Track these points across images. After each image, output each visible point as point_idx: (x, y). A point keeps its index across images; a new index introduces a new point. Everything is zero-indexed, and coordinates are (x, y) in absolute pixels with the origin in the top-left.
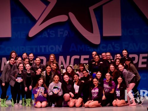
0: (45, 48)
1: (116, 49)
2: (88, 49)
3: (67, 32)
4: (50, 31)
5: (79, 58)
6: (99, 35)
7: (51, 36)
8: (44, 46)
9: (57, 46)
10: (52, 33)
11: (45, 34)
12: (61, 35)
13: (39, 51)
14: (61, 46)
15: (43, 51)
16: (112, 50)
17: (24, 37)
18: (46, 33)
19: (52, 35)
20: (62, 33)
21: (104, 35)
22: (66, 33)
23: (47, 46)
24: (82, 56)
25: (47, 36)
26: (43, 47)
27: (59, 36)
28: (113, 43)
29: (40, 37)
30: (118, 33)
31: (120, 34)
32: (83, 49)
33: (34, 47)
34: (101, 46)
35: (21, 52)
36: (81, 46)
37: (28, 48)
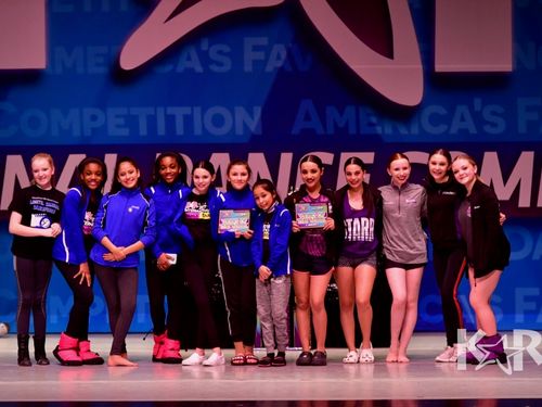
0: (188, 120)
1: (487, 129)
2: (371, 125)
3: (280, 51)
4: (210, 46)
5: (330, 163)
6: (419, 67)
7: (214, 68)
8: (187, 110)
9: (241, 112)
10: (220, 52)
11: (189, 59)
12: (255, 62)
13: (161, 130)
14: (258, 111)
15: (180, 130)
16: (473, 130)
17: (103, 70)
18: (192, 51)
19: (220, 64)
20: (260, 55)
21: (439, 68)
22: (277, 57)
23: (197, 110)
24: (342, 154)
25: (199, 69)
26: (179, 112)
27: (248, 68)
28: (477, 103)
29: (168, 68)
30: (500, 60)
32: (347, 124)
33: (142, 114)
34: (427, 112)
35: (88, 133)
36: (341, 112)
37: (117, 116)
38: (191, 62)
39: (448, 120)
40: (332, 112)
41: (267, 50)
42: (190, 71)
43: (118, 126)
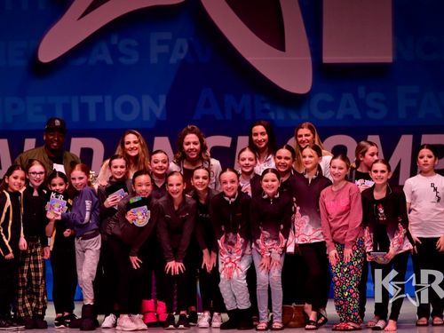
0: (100, 107)
1: (371, 115)
2: (265, 111)
3: (183, 43)
5: (229, 145)
6: (308, 59)
7: (123, 60)
8: (98, 99)
9: (147, 101)
10: (128, 46)
11: (101, 52)
12: (160, 55)
13: (76, 116)
14: (163, 99)
15: (92, 117)
16: (357, 116)
18: (103, 45)
19: (128, 57)
20: (165, 49)
22: (180, 51)
23: (108, 98)
24: (240, 138)
25: (110, 61)
26: (91, 101)
27: (154, 60)
28: (361, 91)
29: (81, 61)
31: (387, 57)
32: (243, 110)
33: (59, 102)
34: (317, 98)
35: (9, 119)
36: (238, 100)
37: (36, 105)
38: (102, 55)
40: (229, 100)
41: (171, 44)
42: (102, 63)
43: (37, 113)
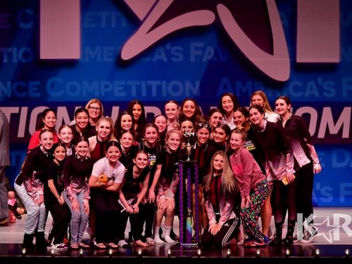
0: (159, 88)
1: (326, 94)
3: (211, 49)
4: (172, 46)
6: (287, 60)
7: (174, 59)
8: (158, 83)
9: (188, 84)
10: (177, 51)
11: (160, 54)
12: (197, 57)
13: (144, 93)
14: (198, 83)
15: (154, 94)
16: (317, 95)
17: (112, 60)
18: (161, 50)
19: (177, 57)
20: (199, 53)
21: (299, 60)
22: (209, 54)
23: (164, 83)
25: (165, 60)
26: (154, 84)
27: (193, 59)
28: (320, 80)
29: (147, 59)
30: (332, 56)
32: (247, 91)
33: (133, 84)
34: (292, 84)
35: (103, 95)
36: (244, 84)
37: (120, 86)
38: (161, 56)
39: (303, 89)
40: (239, 84)
41: (203, 49)
42: (160, 61)
43: (120, 91)
